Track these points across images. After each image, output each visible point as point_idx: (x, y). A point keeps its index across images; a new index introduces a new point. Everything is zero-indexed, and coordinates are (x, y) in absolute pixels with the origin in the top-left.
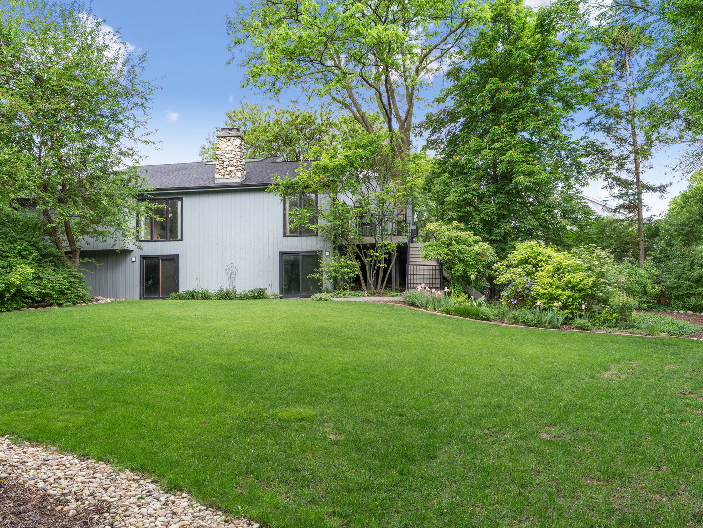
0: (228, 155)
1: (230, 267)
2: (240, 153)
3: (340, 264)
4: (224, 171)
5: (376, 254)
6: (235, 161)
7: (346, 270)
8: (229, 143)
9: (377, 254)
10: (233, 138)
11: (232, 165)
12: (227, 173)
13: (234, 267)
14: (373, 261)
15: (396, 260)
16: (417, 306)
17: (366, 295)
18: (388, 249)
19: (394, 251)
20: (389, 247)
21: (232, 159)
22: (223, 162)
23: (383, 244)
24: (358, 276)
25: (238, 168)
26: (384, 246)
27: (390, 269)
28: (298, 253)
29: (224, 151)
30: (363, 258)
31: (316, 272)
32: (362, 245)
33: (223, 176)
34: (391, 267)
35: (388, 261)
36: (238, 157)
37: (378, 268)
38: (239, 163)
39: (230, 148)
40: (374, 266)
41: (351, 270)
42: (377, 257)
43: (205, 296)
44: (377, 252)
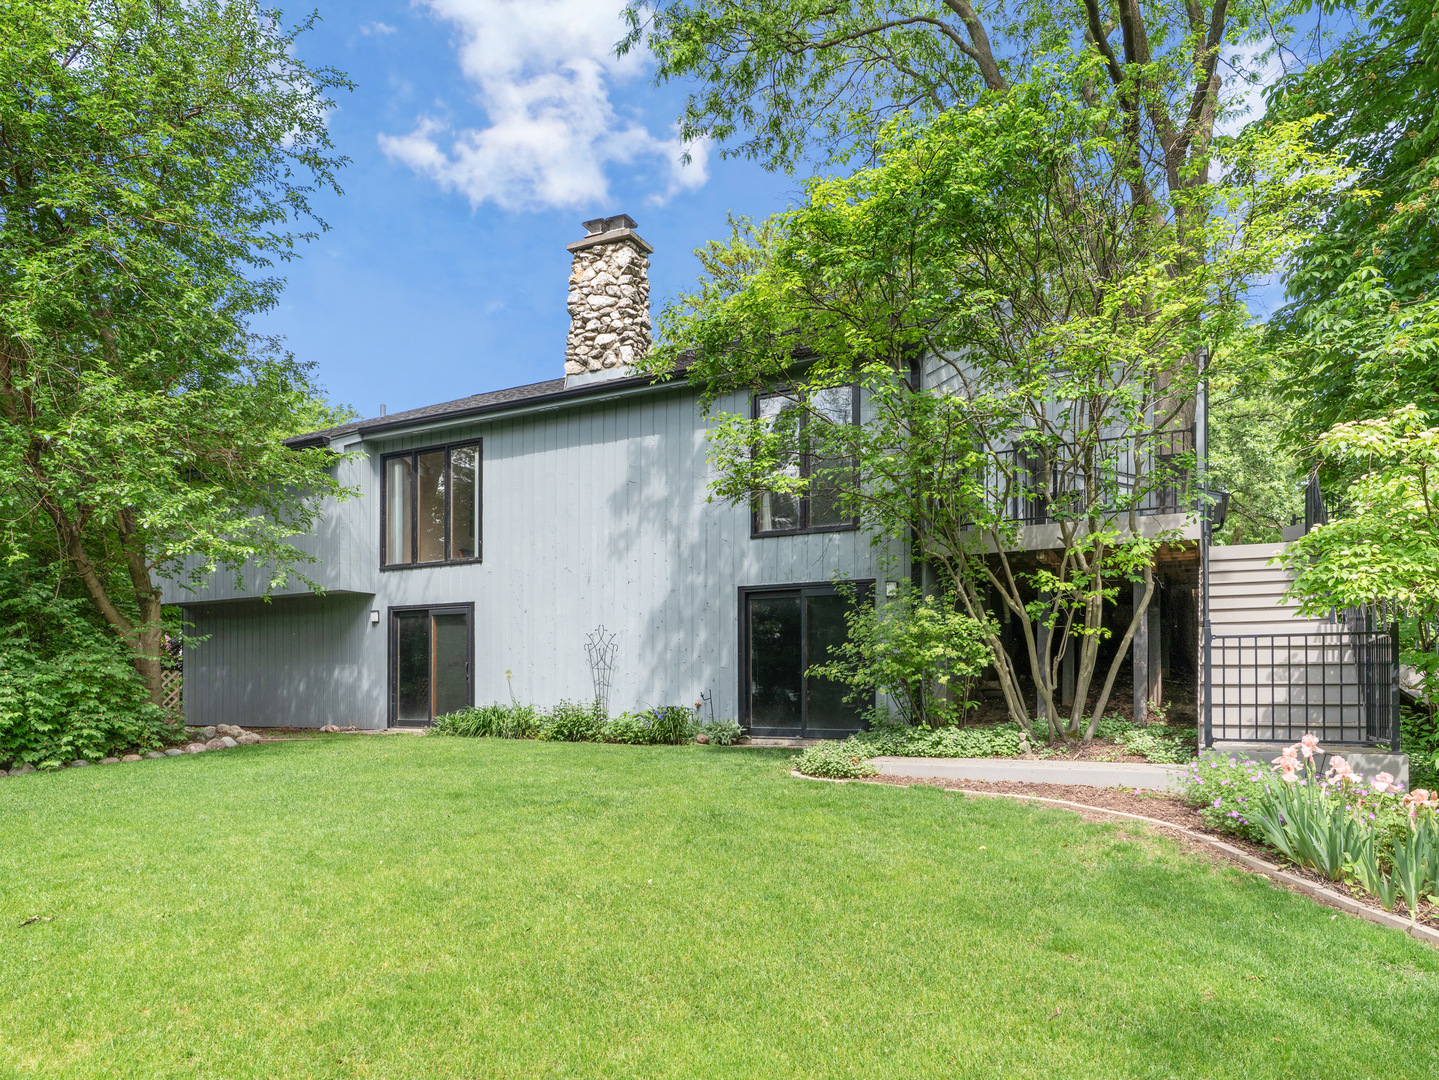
0: (595, 301)
1: (597, 639)
2: (629, 290)
3: (914, 630)
4: (587, 349)
5: (1062, 586)
6: (615, 314)
7: (939, 650)
8: (600, 264)
9: (1070, 586)
10: (611, 247)
11: (610, 330)
12: (594, 352)
13: (606, 638)
14: (1055, 615)
15: (1150, 605)
16: (1276, 856)
17: (1025, 745)
18: (1116, 566)
19: (1142, 574)
20: (1121, 556)
21: (608, 309)
22: (585, 321)
23: (1096, 543)
24: (991, 673)
25: (625, 334)
26: (1099, 553)
27: (1125, 645)
28: (794, 590)
29: (585, 291)
30: (1013, 603)
31: (832, 657)
32: (1010, 555)
33: (585, 363)
34: (1129, 636)
35: (1117, 616)
36: (623, 302)
37: (1078, 642)
38: (628, 321)
39: (603, 278)
40: (1058, 634)
41: (961, 648)
42: (1069, 597)
43: (523, 729)
44: (1068, 579)
